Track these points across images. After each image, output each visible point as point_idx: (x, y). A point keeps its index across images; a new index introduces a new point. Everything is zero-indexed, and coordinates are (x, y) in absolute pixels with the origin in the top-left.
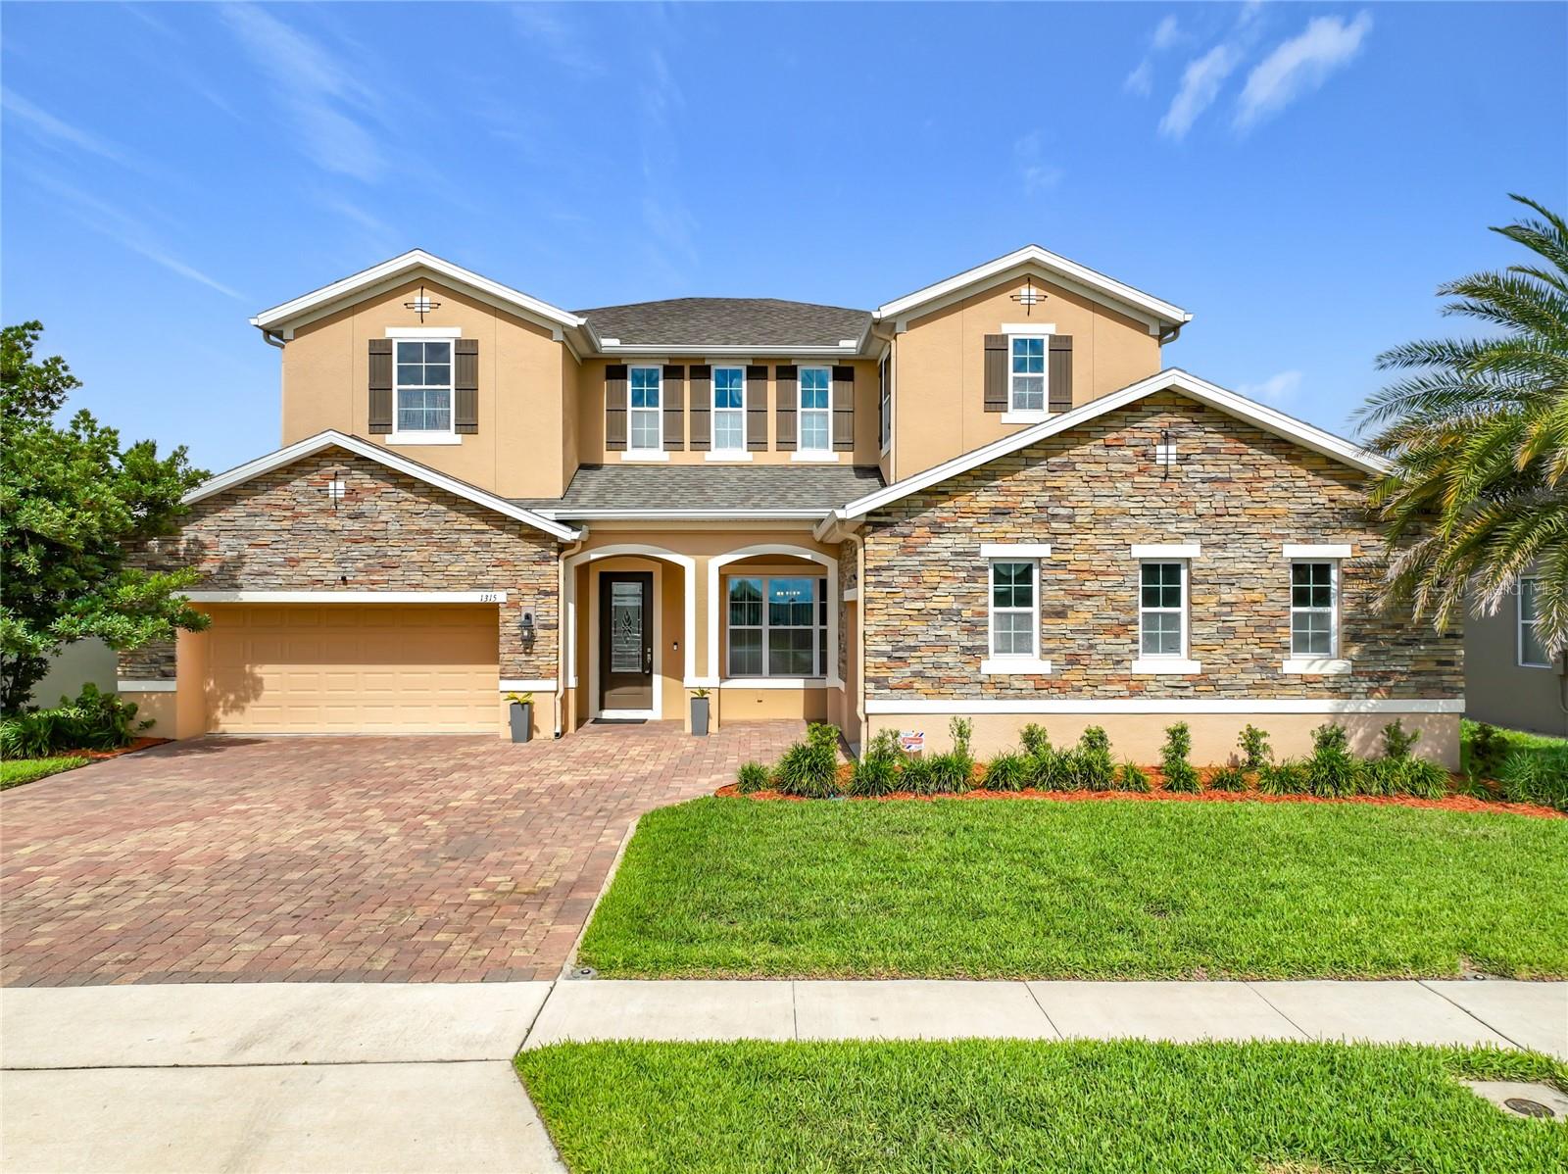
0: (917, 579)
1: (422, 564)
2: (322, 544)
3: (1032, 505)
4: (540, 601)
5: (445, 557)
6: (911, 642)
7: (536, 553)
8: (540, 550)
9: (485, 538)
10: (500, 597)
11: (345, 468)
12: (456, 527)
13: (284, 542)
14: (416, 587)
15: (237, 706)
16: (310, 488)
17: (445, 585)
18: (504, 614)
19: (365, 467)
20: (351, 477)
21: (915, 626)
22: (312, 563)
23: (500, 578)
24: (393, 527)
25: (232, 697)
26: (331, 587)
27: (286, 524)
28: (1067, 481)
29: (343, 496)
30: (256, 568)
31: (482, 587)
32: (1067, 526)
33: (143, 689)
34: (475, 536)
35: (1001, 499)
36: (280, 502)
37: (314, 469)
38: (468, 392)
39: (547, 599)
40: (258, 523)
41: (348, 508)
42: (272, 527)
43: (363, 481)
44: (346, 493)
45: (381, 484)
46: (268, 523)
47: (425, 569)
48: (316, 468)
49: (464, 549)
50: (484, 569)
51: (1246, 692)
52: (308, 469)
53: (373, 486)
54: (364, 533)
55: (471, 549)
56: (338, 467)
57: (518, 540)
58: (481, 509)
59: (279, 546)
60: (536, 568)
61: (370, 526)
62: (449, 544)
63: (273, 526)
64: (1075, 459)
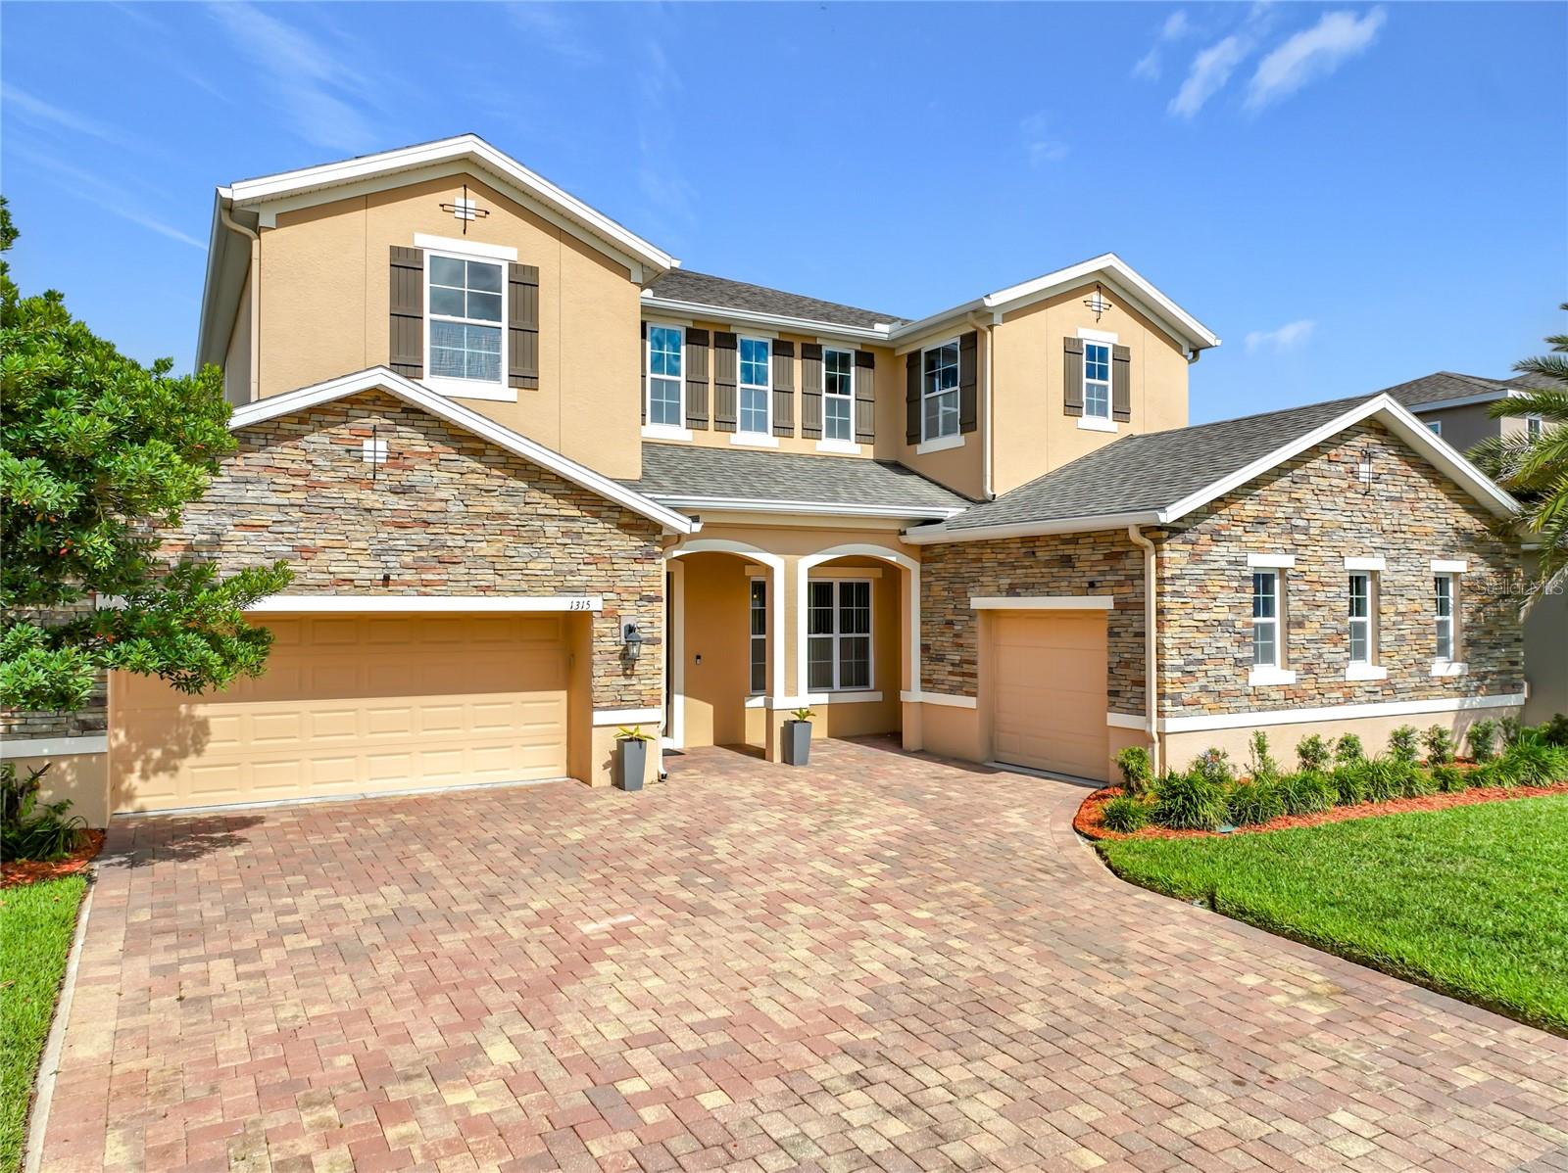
0: (1202, 588)
1: (494, 559)
2: (352, 528)
3: (1281, 515)
4: (642, 609)
5: (526, 551)
6: (1197, 654)
7: (636, 548)
8: (642, 544)
9: (576, 526)
10: (596, 603)
11: (388, 422)
12: (540, 511)
13: (291, 523)
14: (485, 590)
15: (166, 766)
16: (334, 447)
17: (525, 586)
18: (599, 625)
19: (416, 423)
20: (396, 434)
21: (1201, 639)
22: (336, 555)
23: (594, 579)
24: (455, 508)
25: (157, 753)
26: (362, 589)
27: (298, 497)
28: (1304, 493)
29: (384, 461)
30: (247, 561)
31: (573, 591)
32: (1304, 537)
33: (46, 752)
34: (562, 523)
35: (1262, 508)
36: (288, 465)
37: (339, 419)
38: (526, 332)
39: (650, 606)
40: (250, 494)
41: (391, 478)
42: (274, 501)
43: (413, 442)
44: (388, 457)
45: (438, 447)
46: (267, 493)
47: (498, 566)
48: (344, 419)
49: (549, 541)
50: (574, 567)
51: (1411, 694)
52: (329, 418)
53: (427, 449)
54: (414, 515)
55: (559, 541)
56: (375, 420)
57: (616, 531)
58: (572, 489)
59: (285, 529)
60: (638, 567)
61: (423, 505)
62: (530, 534)
63: (274, 499)
64: (1311, 472)
